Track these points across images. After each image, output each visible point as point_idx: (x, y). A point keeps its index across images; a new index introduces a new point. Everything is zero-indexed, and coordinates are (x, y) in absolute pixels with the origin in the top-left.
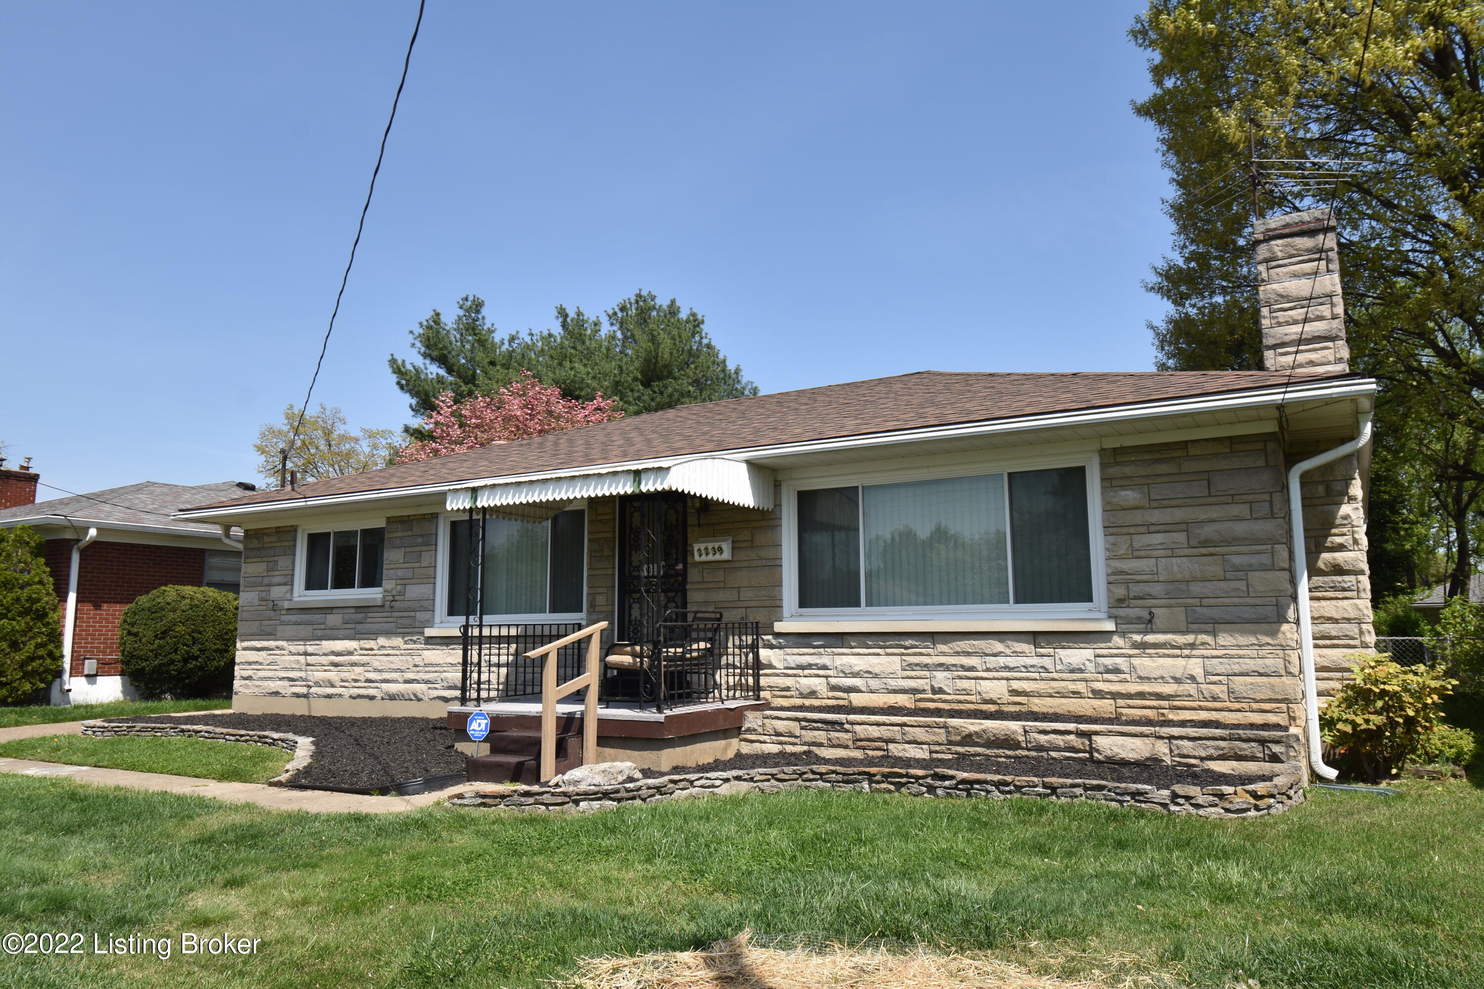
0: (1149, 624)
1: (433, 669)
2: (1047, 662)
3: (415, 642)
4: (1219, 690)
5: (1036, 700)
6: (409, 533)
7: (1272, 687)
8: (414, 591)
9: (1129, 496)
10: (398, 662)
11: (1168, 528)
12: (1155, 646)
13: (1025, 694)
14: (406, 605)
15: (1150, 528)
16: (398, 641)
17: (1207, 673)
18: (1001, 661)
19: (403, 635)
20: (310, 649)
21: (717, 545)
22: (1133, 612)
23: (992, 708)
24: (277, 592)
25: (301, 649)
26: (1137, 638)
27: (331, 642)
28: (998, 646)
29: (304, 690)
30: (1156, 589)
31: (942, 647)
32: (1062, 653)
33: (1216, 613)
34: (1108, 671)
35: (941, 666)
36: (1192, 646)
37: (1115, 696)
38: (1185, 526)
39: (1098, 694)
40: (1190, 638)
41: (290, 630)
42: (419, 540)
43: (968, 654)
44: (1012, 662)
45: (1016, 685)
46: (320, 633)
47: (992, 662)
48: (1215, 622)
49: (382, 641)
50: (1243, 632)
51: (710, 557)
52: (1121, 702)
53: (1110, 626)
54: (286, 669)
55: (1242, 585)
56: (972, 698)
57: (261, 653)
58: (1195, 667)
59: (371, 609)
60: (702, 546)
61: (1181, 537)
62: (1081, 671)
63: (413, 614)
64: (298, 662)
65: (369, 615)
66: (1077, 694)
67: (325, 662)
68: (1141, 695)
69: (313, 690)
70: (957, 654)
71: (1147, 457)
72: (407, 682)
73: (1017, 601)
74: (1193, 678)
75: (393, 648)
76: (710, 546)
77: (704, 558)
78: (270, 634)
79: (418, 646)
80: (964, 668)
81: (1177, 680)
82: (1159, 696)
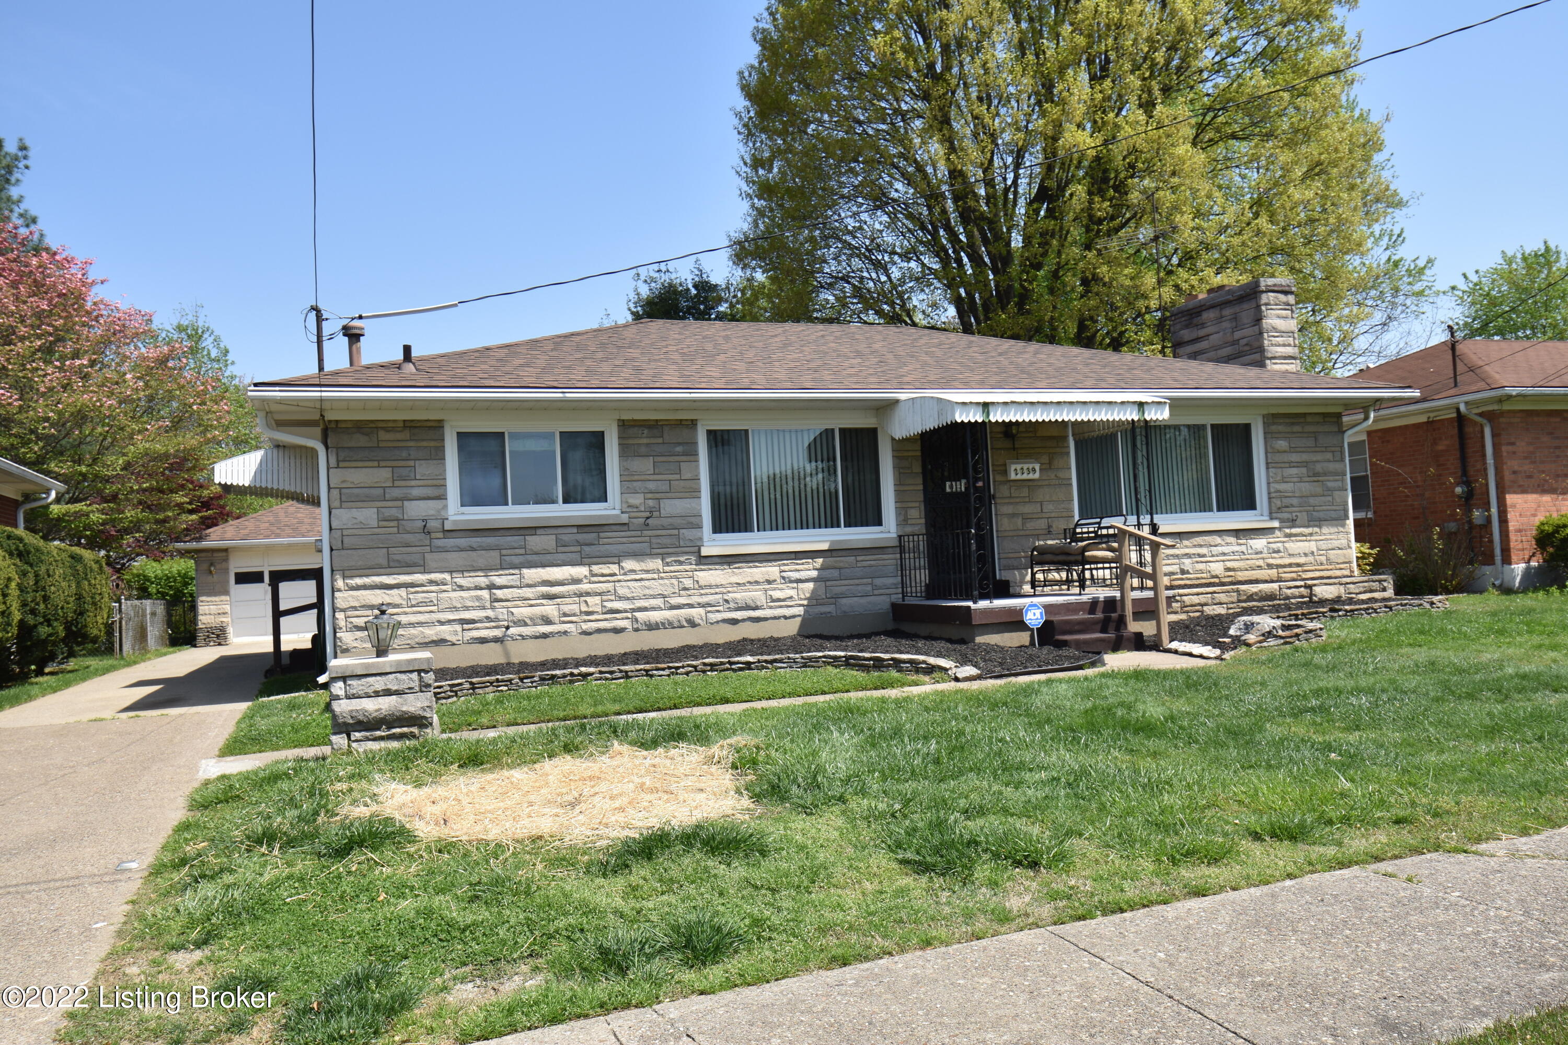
0: (1293, 523)
1: (713, 591)
2: (1243, 548)
3: (681, 563)
4: (1323, 559)
5: (1239, 573)
6: (660, 440)
7: (1344, 556)
8: (672, 507)
9: (1282, 444)
10: (657, 587)
11: (1298, 465)
12: (1296, 535)
13: (1233, 570)
14: (665, 522)
15: (1291, 465)
16: (656, 563)
17: (1319, 550)
18: (1220, 549)
19: (663, 556)
20: (499, 581)
21: (1031, 466)
22: (1286, 516)
23: (1217, 580)
24: (417, 509)
25: (483, 581)
26: (1288, 531)
27: (540, 570)
28: (1217, 539)
29: (498, 633)
30: (1295, 501)
31: (1186, 543)
32: (1251, 542)
33: (1321, 515)
34: (1275, 552)
35: (1188, 556)
36: (1311, 535)
37: (1279, 566)
38: (1305, 464)
39: (1270, 566)
40: (1310, 530)
41: (455, 559)
42: (679, 449)
43: (1201, 546)
44: (1226, 549)
45: (1229, 564)
46: (517, 560)
47: (1215, 550)
48: (1320, 520)
49: (629, 564)
50: (1332, 526)
51: (1025, 476)
52: (1281, 570)
53: (1276, 524)
54: (455, 609)
55: (1330, 498)
56: (1204, 575)
57: (394, 592)
58: (1312, 546)
59: (606, 528)
60: (1019, 467)
61: (1304, 470)
62: (1261, 553)
63: (676, 532)
64: (478, 598)
65: (602, 535)
66: (1260, 567)
67: (530, 596)
68: (1290, 565)
69: (512, 631)
70: (1195, 546)
71: (1287, 420)
72: (673, 607)
73: (1219, 510)
74: (1313, 553)
75: (647, 572)
76: (1025, 466)
77: (1019, 477)
78: (415, 565)
79: (688, 567)
80: (1200, 556)
81: (1306, 555)
82: (1298, 565)
